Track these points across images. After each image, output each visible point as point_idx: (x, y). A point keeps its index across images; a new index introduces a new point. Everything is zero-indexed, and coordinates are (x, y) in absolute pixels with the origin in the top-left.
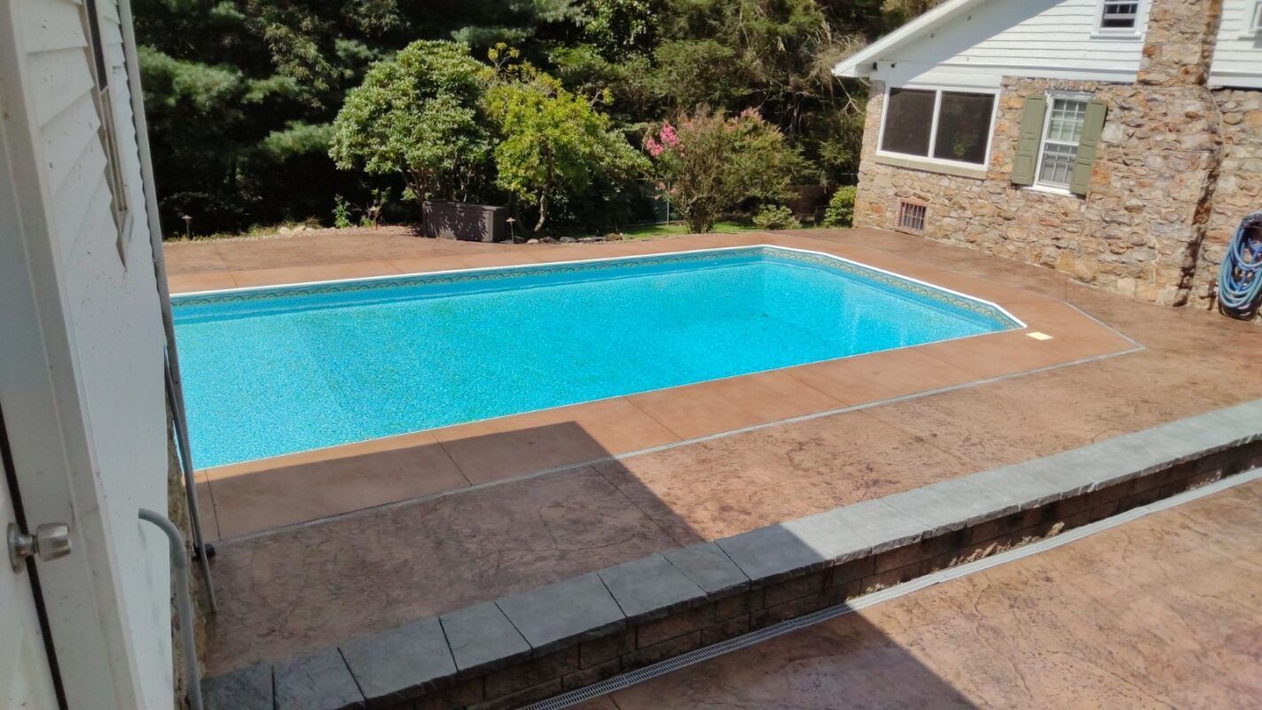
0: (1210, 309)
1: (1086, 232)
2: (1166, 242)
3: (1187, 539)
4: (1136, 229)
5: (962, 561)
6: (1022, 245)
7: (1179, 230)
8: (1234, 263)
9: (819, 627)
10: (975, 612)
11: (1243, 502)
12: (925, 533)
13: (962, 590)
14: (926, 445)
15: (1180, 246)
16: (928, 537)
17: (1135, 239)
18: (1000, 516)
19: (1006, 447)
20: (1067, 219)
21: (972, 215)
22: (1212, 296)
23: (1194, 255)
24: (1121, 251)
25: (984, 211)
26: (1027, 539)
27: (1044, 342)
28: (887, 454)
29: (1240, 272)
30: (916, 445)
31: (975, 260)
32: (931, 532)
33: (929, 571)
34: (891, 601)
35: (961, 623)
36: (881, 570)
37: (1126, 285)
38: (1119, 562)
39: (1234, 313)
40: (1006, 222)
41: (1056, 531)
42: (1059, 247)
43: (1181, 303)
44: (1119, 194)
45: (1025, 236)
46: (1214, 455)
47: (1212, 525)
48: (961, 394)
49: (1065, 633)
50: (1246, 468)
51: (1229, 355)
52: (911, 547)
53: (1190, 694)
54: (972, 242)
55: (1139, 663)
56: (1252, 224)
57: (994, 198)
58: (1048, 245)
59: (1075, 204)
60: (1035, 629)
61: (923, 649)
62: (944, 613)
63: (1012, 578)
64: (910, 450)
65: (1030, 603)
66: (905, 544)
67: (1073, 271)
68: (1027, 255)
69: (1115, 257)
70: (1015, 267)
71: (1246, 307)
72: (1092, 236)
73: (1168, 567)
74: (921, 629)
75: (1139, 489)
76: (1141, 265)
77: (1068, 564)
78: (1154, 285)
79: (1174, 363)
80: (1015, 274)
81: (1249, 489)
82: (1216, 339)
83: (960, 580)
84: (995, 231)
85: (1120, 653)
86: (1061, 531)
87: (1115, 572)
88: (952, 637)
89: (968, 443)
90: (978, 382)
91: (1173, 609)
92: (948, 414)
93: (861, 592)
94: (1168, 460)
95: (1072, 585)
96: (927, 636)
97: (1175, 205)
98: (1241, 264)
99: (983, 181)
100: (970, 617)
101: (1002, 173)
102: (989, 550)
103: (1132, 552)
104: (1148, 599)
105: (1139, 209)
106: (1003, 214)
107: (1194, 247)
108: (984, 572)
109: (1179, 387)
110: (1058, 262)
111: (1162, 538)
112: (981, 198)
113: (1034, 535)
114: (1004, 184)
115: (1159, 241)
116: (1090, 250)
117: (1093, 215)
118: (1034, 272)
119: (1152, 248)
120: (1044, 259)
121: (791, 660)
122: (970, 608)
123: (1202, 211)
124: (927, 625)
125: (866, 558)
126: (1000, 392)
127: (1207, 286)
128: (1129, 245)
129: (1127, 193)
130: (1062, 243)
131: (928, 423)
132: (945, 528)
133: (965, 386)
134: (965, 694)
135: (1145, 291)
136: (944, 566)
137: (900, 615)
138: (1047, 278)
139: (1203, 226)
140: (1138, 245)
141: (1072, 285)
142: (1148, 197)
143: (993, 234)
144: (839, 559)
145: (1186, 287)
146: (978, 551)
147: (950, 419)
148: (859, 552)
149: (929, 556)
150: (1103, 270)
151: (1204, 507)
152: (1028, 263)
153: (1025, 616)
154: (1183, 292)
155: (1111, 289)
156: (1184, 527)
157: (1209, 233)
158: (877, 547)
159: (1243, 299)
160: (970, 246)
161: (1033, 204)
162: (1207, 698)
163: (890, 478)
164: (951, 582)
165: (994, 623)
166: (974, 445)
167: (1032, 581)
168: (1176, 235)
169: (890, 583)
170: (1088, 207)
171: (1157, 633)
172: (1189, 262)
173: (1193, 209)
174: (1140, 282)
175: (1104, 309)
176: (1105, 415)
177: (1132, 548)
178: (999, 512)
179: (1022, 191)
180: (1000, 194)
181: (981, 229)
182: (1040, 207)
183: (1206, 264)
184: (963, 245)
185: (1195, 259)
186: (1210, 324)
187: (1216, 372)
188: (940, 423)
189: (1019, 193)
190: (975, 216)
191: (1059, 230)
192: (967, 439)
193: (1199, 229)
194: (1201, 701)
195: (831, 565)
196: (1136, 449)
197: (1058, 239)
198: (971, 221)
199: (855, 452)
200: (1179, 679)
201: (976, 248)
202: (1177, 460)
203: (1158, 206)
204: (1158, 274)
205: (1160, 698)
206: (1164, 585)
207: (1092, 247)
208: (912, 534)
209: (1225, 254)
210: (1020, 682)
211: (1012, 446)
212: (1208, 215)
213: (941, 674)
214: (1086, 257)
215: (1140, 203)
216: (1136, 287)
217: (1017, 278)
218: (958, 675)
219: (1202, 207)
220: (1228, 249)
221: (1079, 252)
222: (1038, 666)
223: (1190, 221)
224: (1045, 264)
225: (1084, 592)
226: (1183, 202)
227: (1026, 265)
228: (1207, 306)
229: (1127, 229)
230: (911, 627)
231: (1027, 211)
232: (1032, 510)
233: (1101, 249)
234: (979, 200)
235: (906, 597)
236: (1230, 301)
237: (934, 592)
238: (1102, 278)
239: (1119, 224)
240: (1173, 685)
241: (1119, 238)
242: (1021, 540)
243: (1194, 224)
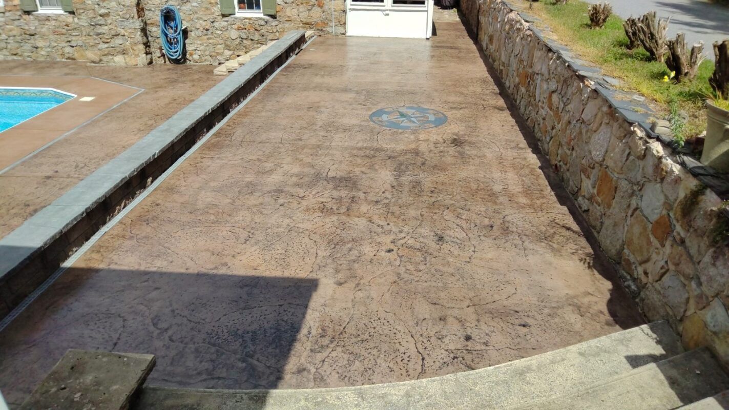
0: (165, 62)
1: (84, 33)
2: (129, 31)
3: (207, 162)
4: (111, 27)
5: (112, 217)
6: (49, 50)
7: (133, 22)
8: (166, 35)
9: (54, 285)
10: (132, 235)
11: (219, 139)
12: (86, 209)
13: (120, 229)
14: (54, 179)
15: (137, 32)
16: (89, 211)
17: (113, 32)
18: (120, 185)
19: (101, 162)
20: (69, 28)
21: (7, 37)
22: (163, 55)
23: (146, 35)
24: (108, 41)
25: (14, 33)
26: (138, 192)
27: (91, 102)
28: (34, 193)
29: (171, 40)
30: (49, 181)
31: (24, 66)
32: (89, 207)
33: (98, 229)
34: (86, 252)
35: (128, 243)
36: (72, 240)
37: (119, 60)
38: (184, 184)
39: (176, 62)
40: (32, 37)
41: (150, 183)
42: (73, 47)
43: (151, 63)
44: (93, 8)
45: (48, 44)
46: (200, 122)
47: (213, 153)
48: (60, 143)
49: (177, 222)
50: (214, 125)
51: (183, 82)
52: (83, 220)
53: (236, 218)
54: (15, 55)
55: (213, 217)
56: (165, 13)
57: (16, 23)
58: (65, 47)
59: (70, 19)
60: (163, 228)
61: (116, 263)
62: (117, 244)
63: (141, 213)
64: (46, 185)
65: (155, 218)
66: (79, 220)
67: (87, 59)
68: (56, 55)
69: (106, 45)
70: (52, 64)
71: (180, 57)
72: (89, 35)
73: (204, 176)
74: (110, 256)
75: (177, 149)
76: (122, 46)
77: (163, 195)
78: (133, 56)
79: (161, 93)
80: (54, 68)
81: (219, 133)
82: (174, 76)
83: (116, 225)
84: (27, 44)
85: (203, 218)
86: (152, 182)
87: (184, 188)
88: (127, 251)
89: (78, 169)
90: (66, 134)
91: (215, 191)
92: (58, 158)
93: (67, 257)
94: (183, 130)
95: (170, 202)
96: (115, 257)
97: (125, 9)
98: (169, 35)
99: (3, 13)
100: (131, 238)
101: (15, 6)
102: (123, 205)
103: (187, 177)
104: (203, 192)
105: (107, 15)
106: (27, 32)
107: (144, 30)
108: (126, 216)
109: (170, 103)
110: (76, 55)
111: (196, 166)
112: (8, 25)
113: (141, 189)
114: (19, 13)
115: (125, 31)
116: (91, 44)
117: (84, 23)
118: (65, 65)
119: (124, 36)
120: (67, 55)
121: (47, 309)
122: (128, 234)
123: (140, 10)
124: (112, 252)
125: (61, 237)
126: (81, 136)
127: (159, 51)
128: (111, 37)
129: (97, 6)
130: (73, 44)
131: (48, 166)
132: (96, 202)
133: (59, 139)
134: (147, 269)
135: (131, 60)
136: (104, 223)
137: (95, 256)
138: (73, 66)
139: (143, 18)
140: (116, 36)
141: (90, 67)
142: (109, 7)
143: (27, 47)
144: (45, 244)
145: (149, 54)
146: (118, 207)
147: (60, 160)
148: (55, 235)
149: (94, 222)
150: (103, 54)
151: (207, 147)
152: (58, 60)
153: (156, 224)
154: (149, 56)
155: (112, 64)
156: (202, 158)
157: (148, 22)
158: (64, 228)
159: (178, 53)
160: (15, 57)
161: (43, 22)
162: (243, 216)
163: (43, 204)
164: (112, 228)
165: (143, 235)
166: (82, 168)
167: (150, 209)
168: (132, 26)
169: (80, 244)
170: (78, 19)
171: (213, 203)
172: (145, 40)
173: (135, 10)
174: (126, 56)
175: (114, 75)
176: (142, 128)
177: (186, 175)
178: (119, 183)
179: (32, 15)
180: (19, 20)
181: (17, 45)
182: (49, 24)
183: (153, 39)
184: (10, 58)
185: (147, 38)
186: (169, 70)
187: (182, 92)
188: (56, 164)
189: (31, 17)
190: (9, 37)
191: (67, 36)
192: (77, 166)
193: (142, 21)
194: (241, 218)
195: (43, 249)
196: (166, 130)
197: (69, 41)
198: (8, 41)
199: (11, 200)
200: (230, 215)
201: (20, 58)
202: (186, 129)
203: (117, 11)
204: (133, 50)
205: (226, 225)
206: (206, 184)
207: (92, 42)
208: (80, 213)
209: (160, 32)
210: (169, 251)
211: (103, 160)
212: (143, 12)
213: (132, 269)
214: (90, 48)
215: (106, 11)
216: (125, 59)
217: (56, 71)
218: (140, 264)
219: (139, 8)
220: (160, 28)
221: (85, 46)
222: (173, 241)
223: (136, 17)
224: (69, 58)
225: (176, 202)
226: (128, 6)
227: (58, 62)
228: (163, 61)
229: (106, 27)
230: (104, 258)
231: (42, 28)
232: (134, 176)
233: (97, 42)
234: (8, 26)
235: (93, 246)
236: (172, 56)
237: (106, 237)
238: (105, 59)
239: (100, 25)
240: (229, 218)
241: (104, 34)
242: (136, 194)
243: (139, 18)
